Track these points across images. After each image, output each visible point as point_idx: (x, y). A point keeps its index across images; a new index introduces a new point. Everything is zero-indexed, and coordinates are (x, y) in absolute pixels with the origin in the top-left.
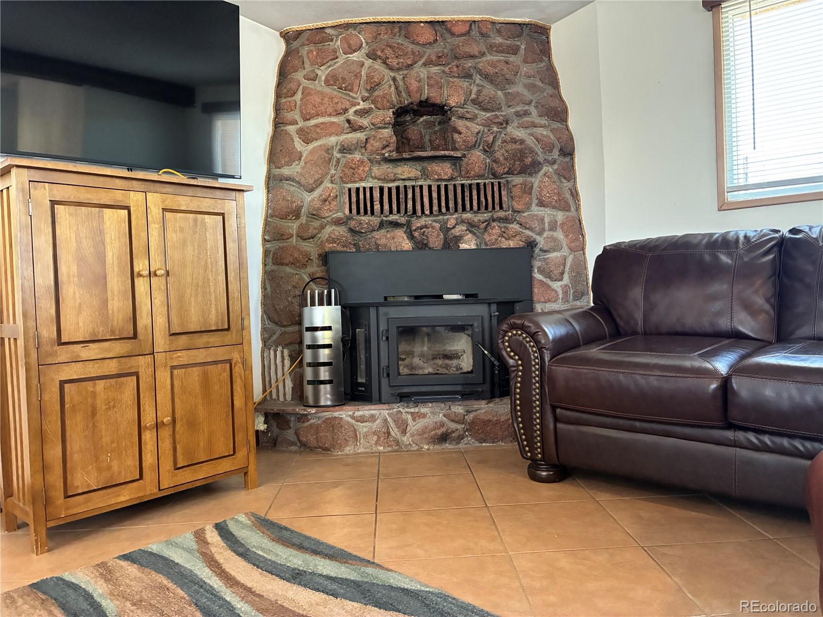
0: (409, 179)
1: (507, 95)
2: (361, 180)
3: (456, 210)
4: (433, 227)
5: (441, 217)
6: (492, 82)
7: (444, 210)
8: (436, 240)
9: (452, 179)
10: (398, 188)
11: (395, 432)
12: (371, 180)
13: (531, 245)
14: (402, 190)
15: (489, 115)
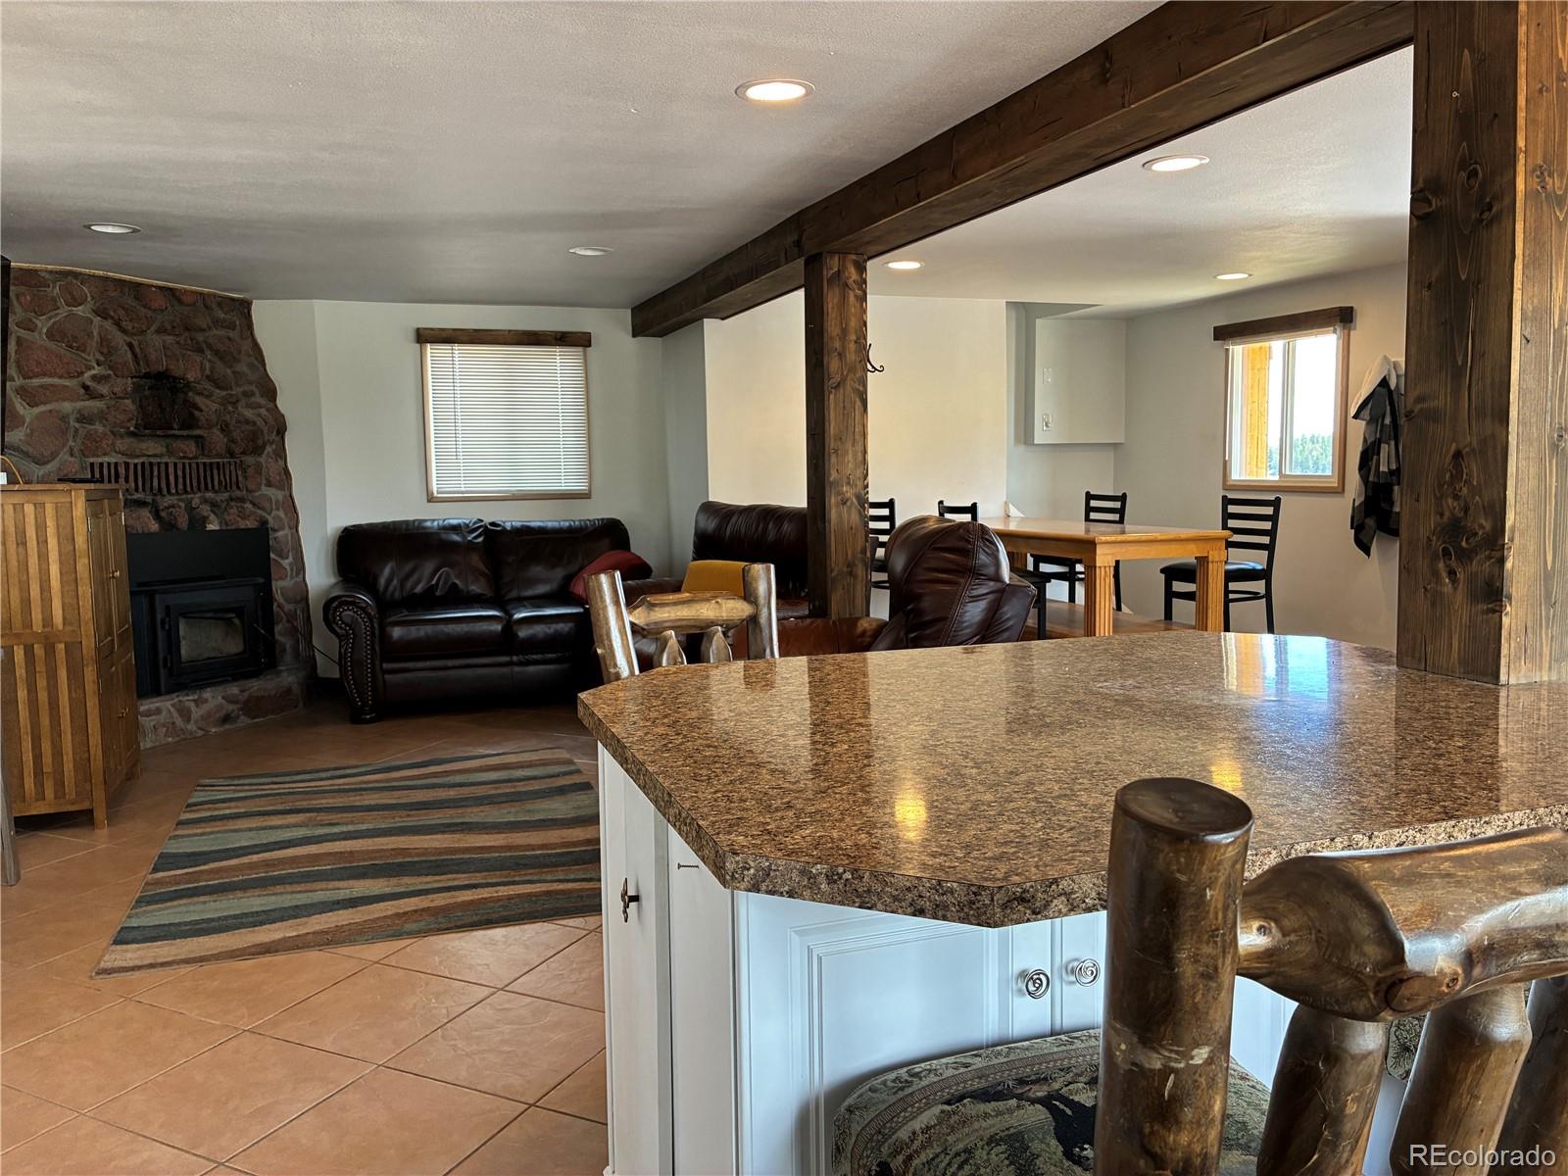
0: (155, 456)
1: (234, 372)
2: (105, 454)
3: (199, 490)
4: (180, 507)
5: (184, 496)
6: (221, 358)
7: (189, 489)
8: (183, 522)
9: (195, 457)
10: (143, 464)
11: (179, 722)
12: (114, 454)
13: (264, 523)
14: (147, 466)
15: (224, 393)
